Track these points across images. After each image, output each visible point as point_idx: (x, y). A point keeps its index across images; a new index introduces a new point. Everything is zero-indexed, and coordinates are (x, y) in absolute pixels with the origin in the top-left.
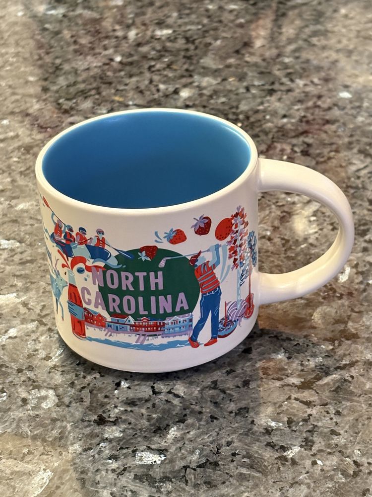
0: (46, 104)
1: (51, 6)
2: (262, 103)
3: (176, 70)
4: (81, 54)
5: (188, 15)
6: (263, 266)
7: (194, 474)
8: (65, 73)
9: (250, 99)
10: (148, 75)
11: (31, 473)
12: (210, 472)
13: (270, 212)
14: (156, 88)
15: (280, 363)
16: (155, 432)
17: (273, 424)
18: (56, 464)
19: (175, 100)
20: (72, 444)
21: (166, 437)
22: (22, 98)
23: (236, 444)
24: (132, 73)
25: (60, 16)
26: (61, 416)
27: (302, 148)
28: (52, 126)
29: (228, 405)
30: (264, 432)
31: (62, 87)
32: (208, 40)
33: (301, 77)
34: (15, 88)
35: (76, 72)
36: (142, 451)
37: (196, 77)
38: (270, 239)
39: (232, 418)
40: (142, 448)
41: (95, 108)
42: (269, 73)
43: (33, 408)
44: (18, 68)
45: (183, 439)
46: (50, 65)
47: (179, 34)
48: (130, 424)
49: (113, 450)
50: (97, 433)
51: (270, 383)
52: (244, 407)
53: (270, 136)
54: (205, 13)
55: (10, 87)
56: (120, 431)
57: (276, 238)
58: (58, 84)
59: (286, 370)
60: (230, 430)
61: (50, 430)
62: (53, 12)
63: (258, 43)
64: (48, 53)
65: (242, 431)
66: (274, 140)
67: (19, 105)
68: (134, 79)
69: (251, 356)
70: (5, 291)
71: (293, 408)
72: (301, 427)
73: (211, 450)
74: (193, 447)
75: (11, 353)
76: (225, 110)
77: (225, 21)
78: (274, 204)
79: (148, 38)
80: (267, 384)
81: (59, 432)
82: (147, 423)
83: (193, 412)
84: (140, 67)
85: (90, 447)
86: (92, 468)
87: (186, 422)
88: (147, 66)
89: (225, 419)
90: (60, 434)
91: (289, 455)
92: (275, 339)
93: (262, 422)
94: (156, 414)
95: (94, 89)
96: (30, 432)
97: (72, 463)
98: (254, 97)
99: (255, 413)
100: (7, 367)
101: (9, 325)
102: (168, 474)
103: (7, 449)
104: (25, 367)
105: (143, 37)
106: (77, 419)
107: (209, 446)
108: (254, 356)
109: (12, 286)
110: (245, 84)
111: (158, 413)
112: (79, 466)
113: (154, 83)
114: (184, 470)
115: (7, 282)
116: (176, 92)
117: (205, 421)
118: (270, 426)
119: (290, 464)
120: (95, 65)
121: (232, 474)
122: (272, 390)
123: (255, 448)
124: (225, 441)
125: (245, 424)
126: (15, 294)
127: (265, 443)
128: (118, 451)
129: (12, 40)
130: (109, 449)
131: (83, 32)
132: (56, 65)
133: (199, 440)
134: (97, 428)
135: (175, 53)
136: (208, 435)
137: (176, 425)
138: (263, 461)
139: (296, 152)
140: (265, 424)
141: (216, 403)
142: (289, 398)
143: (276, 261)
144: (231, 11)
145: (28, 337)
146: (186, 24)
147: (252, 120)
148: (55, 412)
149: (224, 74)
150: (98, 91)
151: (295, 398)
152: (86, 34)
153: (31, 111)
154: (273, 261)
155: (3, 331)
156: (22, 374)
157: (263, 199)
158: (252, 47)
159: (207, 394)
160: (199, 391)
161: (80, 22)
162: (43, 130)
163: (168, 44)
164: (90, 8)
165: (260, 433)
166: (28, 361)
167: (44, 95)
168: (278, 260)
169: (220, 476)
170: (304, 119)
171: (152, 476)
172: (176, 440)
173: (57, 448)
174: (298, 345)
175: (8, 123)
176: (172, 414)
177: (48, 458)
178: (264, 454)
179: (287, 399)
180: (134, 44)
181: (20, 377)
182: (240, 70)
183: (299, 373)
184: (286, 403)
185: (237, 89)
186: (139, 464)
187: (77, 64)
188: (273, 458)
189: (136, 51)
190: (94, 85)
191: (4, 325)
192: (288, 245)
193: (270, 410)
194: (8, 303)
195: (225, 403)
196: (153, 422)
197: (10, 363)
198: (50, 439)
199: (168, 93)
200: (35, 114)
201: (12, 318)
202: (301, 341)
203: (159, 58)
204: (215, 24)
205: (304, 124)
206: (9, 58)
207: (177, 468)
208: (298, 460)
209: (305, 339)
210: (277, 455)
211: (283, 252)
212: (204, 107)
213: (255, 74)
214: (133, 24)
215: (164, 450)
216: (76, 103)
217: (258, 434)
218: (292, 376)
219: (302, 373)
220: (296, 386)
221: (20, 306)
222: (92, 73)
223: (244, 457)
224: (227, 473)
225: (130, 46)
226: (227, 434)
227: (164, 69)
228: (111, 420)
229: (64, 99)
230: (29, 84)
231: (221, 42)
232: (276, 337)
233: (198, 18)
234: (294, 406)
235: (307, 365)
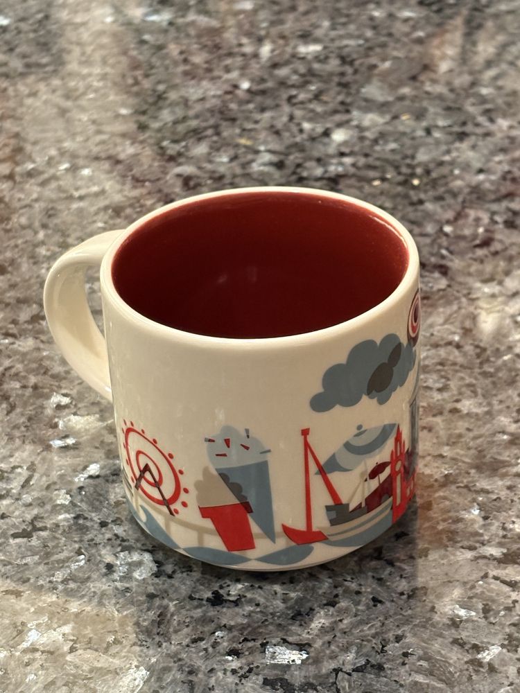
0: (144, 148)
1: (151, 9)
2: (448, 152)
3: (326, 103)
4: (193, 78)
5: (344, 24)
6: (449, 385)
7: (349, 681)
8: (170, 105)
9: (432, 147)
10: (286, 109)
11: (118, 671)
12: (371, 678)
13: (460, 308)
14: (298, 128)
15: (472, 524)
16: (293, 618)
17: (462, 613)
18: (154, 660)
19: (325, 144)
20: (176, 632)
21: (309, 627)
22: (110, 138)
23: (409, 639)
24: (264, 106)
25: (165, 24)
26: (160, 590)
27: (505, 217)
28: (153, 179)
29: (397, 583)
30: (450, 623)
31: (166, 124)
32: (373, 60)
33: (505, 116)
34: (100, 124)
35: (186, 103)
36: (275, 645)
37: (355, 113)
38: (458, 346)
39: (402, 602)
40: (274, 641)
41: (213, 154)
42: (459, 109)
43: (123, 579)
44: (105, 95)
45: (333, 630)
46: (150, 92)
47: (332, 52)
48: (258, 605)
49: (234, 642)
50: (210, 617)
51: (458, 553)
52: (420, 586)
53: (460, 199)
54: (369, 22)
55: (94, 122)
56: (244, 615)
57: (467, 344)
58: (161, 120)
59: (482, 535)
60: (400, 619)
61: (145, 610)
62: (154, 18)
63: (444, 67)
64: (147, 76)
65: (418, 621)
66: (465, 205)
67: (107, 148)
68: (267, 115)
69: (431, 514)
70: (82, 411)
71: (491, 590)
72: (503, 619)
73: (373, 648)
74: (348, 642)
75: (92, 499)
76: (394, 161)
77: (397, 35)
78: (465, 296)
79: (287, 56)
80: (454, 555)
81: (158, 613)
82: (282, 604)
83: (347, 591)
84: (275, 98)
85: (201, 636)
86: (203, 667)
87: (337, 605)
88: (285, 96)
89: (393, 604)
90: (159, 617)
91: (485, 658)
92: (465, 490)
93: (446, 610)
94: (294, 592)
95: (210, 127)
96: (116, 613)
97: (175, 659)
98: (438, 142)
99: (436, 596)
100: (86, 518)
101: (89, 459)
102: (311, 680)
103: (84, 636)
104: (111, 519)
105: (279, 55)
106: (183, 595)
107: (371, 641)
108: (435, 513)
109: (93, 404)
110: (424, 124)
111: (297, 591)
112: (186, 664)
113: (296, 121)
114: (334, 675)
115: (87, 398)
116: (327, 133)
117: (364, 605)
118: (458, 615)
119: (487, 671)
120: (212, 93)
121: (403, 683)
122: (460, 564)
123: (436, 646)
124: (394, 635)
125: (421, 612)
126: (97, 416)
127: (451, 640)
128: (240, 643)
129: (97, 56)
130: (229, 641)
131: (196, 46)
132: (159, 93)
133: (356, 632)
134: (212, 609)
135: (325, 78)
136: (370, 625)
137: (323, 608)
138: (447, 665)
139: (496, 223)
140: (451, 612)
141: (380, 580)
142: (486, 576)
143: (467, 378)
144: (407, 20)
145: (115, 478)
146: (341, 37)
147: (434, 175)
148: (153, 585)
149: (394, 109)
150: (217, 130)
151: (494, 576)
152: (201, 49)
153: (122, 156)
154: (462, 379)
155: (81, 467)
156: (107, 530)
157: (449, 289)
158: (434, 71)
159: (368, 566)
160: (356, 562)
161: (192, 32)
162: (139, 184)
163: (316, 66)
164: (207, 13)
165: (444, 625)
166: (115, 510)
167: (142, 134)
168: (470, 377)
169: (386, 685)
170: (509, 176)
171: (289, 681)
172: (323, 631)
173: (154, 637)
174: (498, 500)
175: (91, 173)
176: (317, 593)
177: (142, 651)
178: (449, 655)
179: (482, 578)
180: (269, 64)
181: (103, 534)
182: (417, 105)
183: (500, 540)
184: (481, 582)
185: (414, 131)
186: (271, 664)
187: (187, 92)
188: (462, 662)
189: (271, 75)
190: (212, 122)
191: (82, 459)
192: (484, 356)
193: (457, 593)
194: (87, 427)
195: (394, 580)
196: (289, 604)
197: (90, 513)
198: (145, 624)
199: (315, 136)
200: (128, 161)
201: (93, 450)
202: (504, 494)
203: (303, 85)
204: (383, 39)
205: (508, 183)
206: (92, 81)
207: (324, 671)
208: (498, 665)
209: (508, 492)
210: (467, 657)
211: (478, 365)
212: (366, 155)
213: (439, 110)
214: (267, 36)
215: (307, 644)
216: (186, 147)
217: (440, 625)
218: (489, 544)
219: (503, 540)
220: (495, 559)
221: (105, 432)
222: (208, 105)
223: (420, 659)
224: (395, 681)
225: (262, 67)
226: (396, 624)
227: (310, 101)
228: (231, 599)
229: (168, 142)
230: (120, 119)
231: (392, 64)
232: (466, 487)
233: (358, 29)
234: (492, 589)
235: (511, 530)
